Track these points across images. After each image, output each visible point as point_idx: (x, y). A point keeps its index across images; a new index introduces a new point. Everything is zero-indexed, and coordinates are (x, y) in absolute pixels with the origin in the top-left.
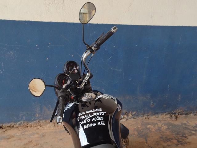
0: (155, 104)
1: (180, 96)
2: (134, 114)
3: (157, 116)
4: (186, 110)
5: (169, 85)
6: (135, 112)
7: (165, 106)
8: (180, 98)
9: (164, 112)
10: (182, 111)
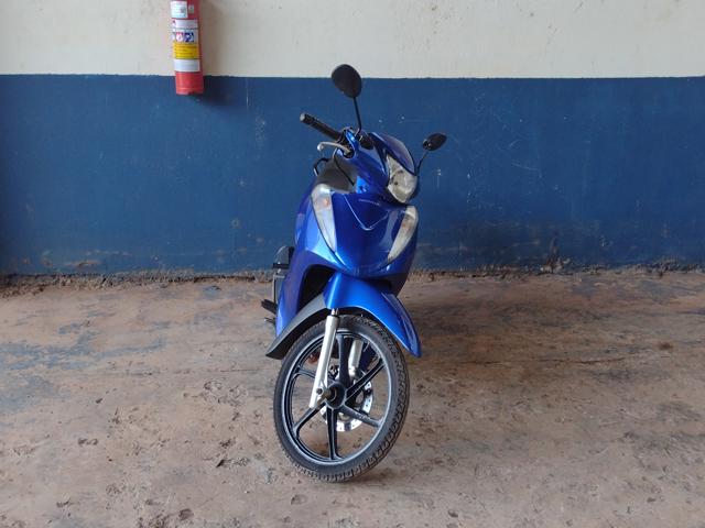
0: (612, 243)
1: (665, 226)
2: (568, 265)
3: (618, 271)
4: (684, 258)
5: (638, 202)
6: (568, 260)
7: (633, 247)
8: (665, 232)
9: (632, 264)
10: (672, 261)
